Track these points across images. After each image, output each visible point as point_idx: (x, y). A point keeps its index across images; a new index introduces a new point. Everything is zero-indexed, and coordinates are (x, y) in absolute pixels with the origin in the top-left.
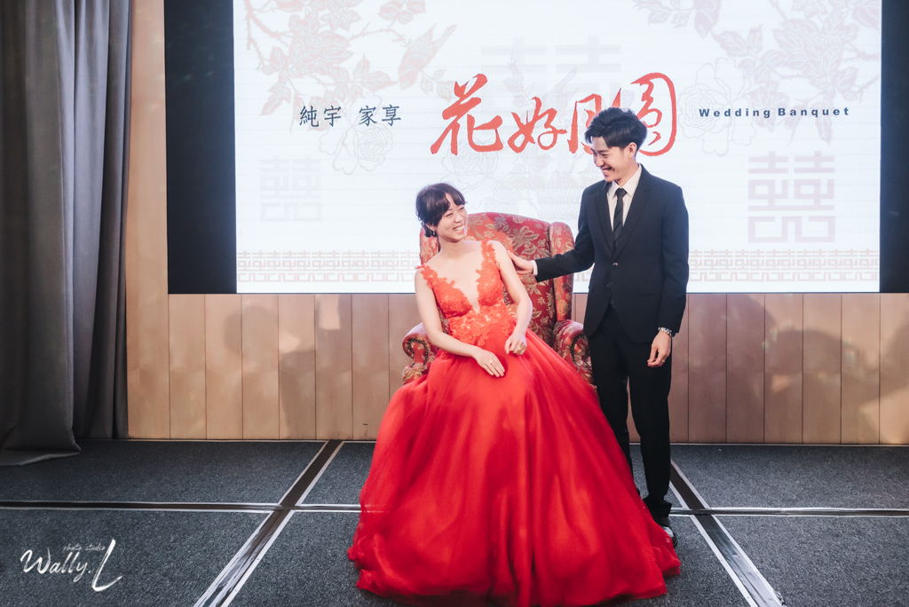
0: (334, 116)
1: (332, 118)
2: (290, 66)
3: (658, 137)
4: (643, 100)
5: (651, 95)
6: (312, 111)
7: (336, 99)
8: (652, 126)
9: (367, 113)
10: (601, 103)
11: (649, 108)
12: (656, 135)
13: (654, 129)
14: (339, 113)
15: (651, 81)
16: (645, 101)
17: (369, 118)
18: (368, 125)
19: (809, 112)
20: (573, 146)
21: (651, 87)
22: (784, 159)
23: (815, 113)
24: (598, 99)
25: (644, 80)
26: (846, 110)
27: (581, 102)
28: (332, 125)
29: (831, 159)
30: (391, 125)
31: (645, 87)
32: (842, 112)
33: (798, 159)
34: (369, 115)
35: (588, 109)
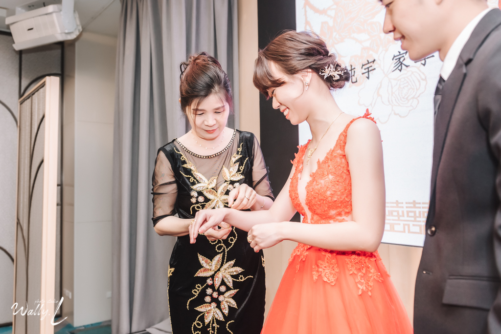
0: (370, 69)
1: (368, 72)
2: (334, 34)
6: (351, 70)
7: (371, 52)
9: (400, 59)
14: (374, 66)
17: (402, 63)
18: (400, 70)
28: (368, 78)
30: (424, 65)
34: (401, 60)
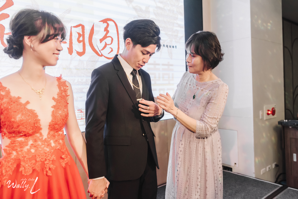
3: (112, 51)
4: (105, 31)
5: (108, 29)
8: (109, 45)
10: (84, 29)
11: (108, 35)
12: (111, 49)
13: (110, 46)
15: (108, 22)
16: (106, 32)
19: (165, 46)
20: (70, 51)
21: (108, 25)
22: (159, 65)
23: (167, 46)
24: (83, 27)
25: (105, 21)
26: (176, 46)
27: (74, 27)
29: (172, 65)
31: (105, 25)
32: (175, 47)
33: (163, 65)
35: (78, 32)
